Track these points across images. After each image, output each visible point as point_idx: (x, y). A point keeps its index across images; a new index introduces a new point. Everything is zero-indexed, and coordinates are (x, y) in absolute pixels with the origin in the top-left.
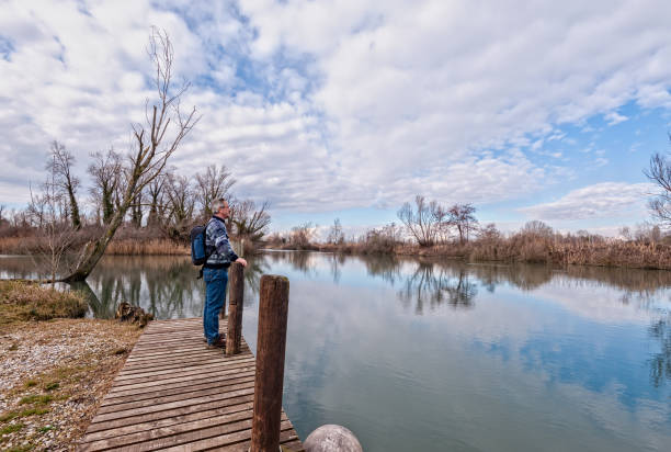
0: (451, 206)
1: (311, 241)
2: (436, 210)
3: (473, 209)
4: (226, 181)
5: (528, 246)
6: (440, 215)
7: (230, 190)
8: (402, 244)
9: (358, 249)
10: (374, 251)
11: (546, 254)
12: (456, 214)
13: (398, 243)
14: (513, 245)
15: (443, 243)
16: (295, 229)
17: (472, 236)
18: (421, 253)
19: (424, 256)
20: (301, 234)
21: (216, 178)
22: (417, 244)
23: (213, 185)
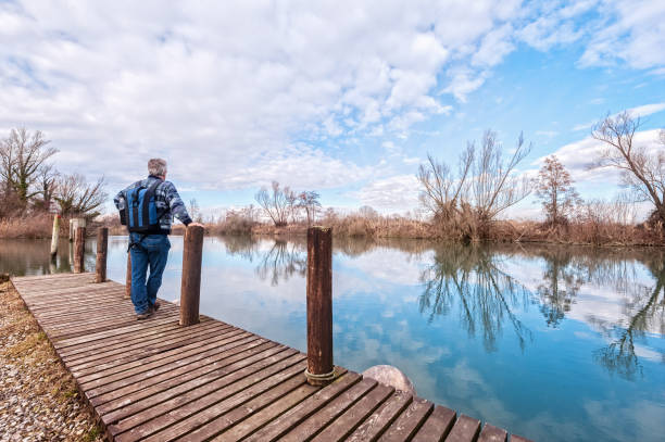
0: (301, 192)
2: (289, 195)
3: (318, 195)
6: (292, 199)
8: (260, 224)
9: (216, 229)
11: (364, 230)
12: (304, 198)
13: (257, 223)
14: (344, 224)
15: (294, 222)
17: (316, 217)
19: (279, 234)
21: (26, 144)
22: (273, 224)
23: (22, 152)
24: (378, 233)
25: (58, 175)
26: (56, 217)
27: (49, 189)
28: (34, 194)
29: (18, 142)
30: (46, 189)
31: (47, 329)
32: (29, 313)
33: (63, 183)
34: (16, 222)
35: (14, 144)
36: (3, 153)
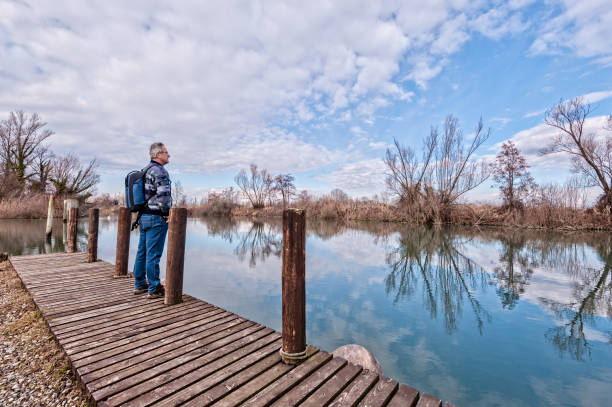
0: (277, 175)
2: (266, 178)
3: (292, 179)
6: (269, 182)
7: (44, 143)
8: (239, 206)
9: (199, 211)
10: (215, 213)
11: (335, 213)
12: (280, 181)
13: (236, 205)
14: (317, 207)
15: (271, 205)
17: (291, 200)
18: (254, 214)
19: (257, 216)
21: (24, 127)
22: (251, 206)
23: (20, 134)
24: (348, 216)
25: (53, 156)
26: (51, 197)
27: (45, 170)
28: (31, 175)
29: (16, 124)
30: (42, 170)
31: (42, 307)
32: (26, 291)
33: (58, 165)
34: (14, 203)
35: (13, 126)
36: (2, 135)
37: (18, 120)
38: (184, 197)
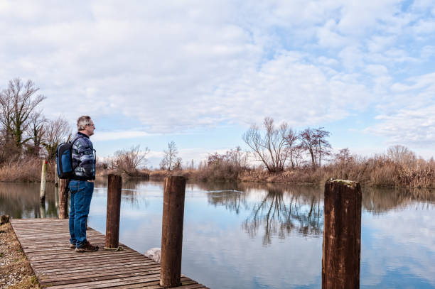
0: (303, 130)
1: (140, 167)
2: (287, 134)
3: (326, 133)
4: (33, 98)
5: (379, 171)
6: (291, 139)
7: (37, 109)
8: (249, 170)
9: (197, 175)
10: (216, 178)
11: (394, 178)
12: (308, 138)
13: (244, 168)
14: (364, 170)
15: (293, 168)
16: (119, 153)
17: (324, 162)
18: (269, 180)
19: (273, 182)
20: (127, 158)
21: (20, 94)
22: (265, 169)
23: (17, 102)
24: (416, 184)
25: (45, 121)
26: (44, 162)
27: (38, 134)
28: (27, 140)
29: (14, 91)
30: (35, 135)
31: (37, 272)
32: (24, 255)
33: (50, 129)
34: (13, 167)
35: (12, 93)
36: (3, 103)
37: (15, 88)
38: (179, 160)
